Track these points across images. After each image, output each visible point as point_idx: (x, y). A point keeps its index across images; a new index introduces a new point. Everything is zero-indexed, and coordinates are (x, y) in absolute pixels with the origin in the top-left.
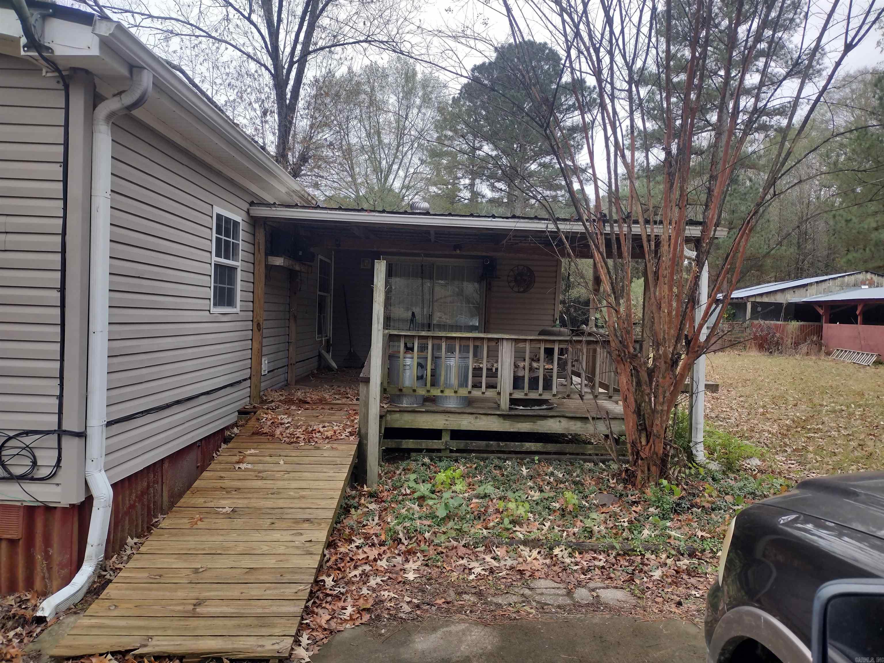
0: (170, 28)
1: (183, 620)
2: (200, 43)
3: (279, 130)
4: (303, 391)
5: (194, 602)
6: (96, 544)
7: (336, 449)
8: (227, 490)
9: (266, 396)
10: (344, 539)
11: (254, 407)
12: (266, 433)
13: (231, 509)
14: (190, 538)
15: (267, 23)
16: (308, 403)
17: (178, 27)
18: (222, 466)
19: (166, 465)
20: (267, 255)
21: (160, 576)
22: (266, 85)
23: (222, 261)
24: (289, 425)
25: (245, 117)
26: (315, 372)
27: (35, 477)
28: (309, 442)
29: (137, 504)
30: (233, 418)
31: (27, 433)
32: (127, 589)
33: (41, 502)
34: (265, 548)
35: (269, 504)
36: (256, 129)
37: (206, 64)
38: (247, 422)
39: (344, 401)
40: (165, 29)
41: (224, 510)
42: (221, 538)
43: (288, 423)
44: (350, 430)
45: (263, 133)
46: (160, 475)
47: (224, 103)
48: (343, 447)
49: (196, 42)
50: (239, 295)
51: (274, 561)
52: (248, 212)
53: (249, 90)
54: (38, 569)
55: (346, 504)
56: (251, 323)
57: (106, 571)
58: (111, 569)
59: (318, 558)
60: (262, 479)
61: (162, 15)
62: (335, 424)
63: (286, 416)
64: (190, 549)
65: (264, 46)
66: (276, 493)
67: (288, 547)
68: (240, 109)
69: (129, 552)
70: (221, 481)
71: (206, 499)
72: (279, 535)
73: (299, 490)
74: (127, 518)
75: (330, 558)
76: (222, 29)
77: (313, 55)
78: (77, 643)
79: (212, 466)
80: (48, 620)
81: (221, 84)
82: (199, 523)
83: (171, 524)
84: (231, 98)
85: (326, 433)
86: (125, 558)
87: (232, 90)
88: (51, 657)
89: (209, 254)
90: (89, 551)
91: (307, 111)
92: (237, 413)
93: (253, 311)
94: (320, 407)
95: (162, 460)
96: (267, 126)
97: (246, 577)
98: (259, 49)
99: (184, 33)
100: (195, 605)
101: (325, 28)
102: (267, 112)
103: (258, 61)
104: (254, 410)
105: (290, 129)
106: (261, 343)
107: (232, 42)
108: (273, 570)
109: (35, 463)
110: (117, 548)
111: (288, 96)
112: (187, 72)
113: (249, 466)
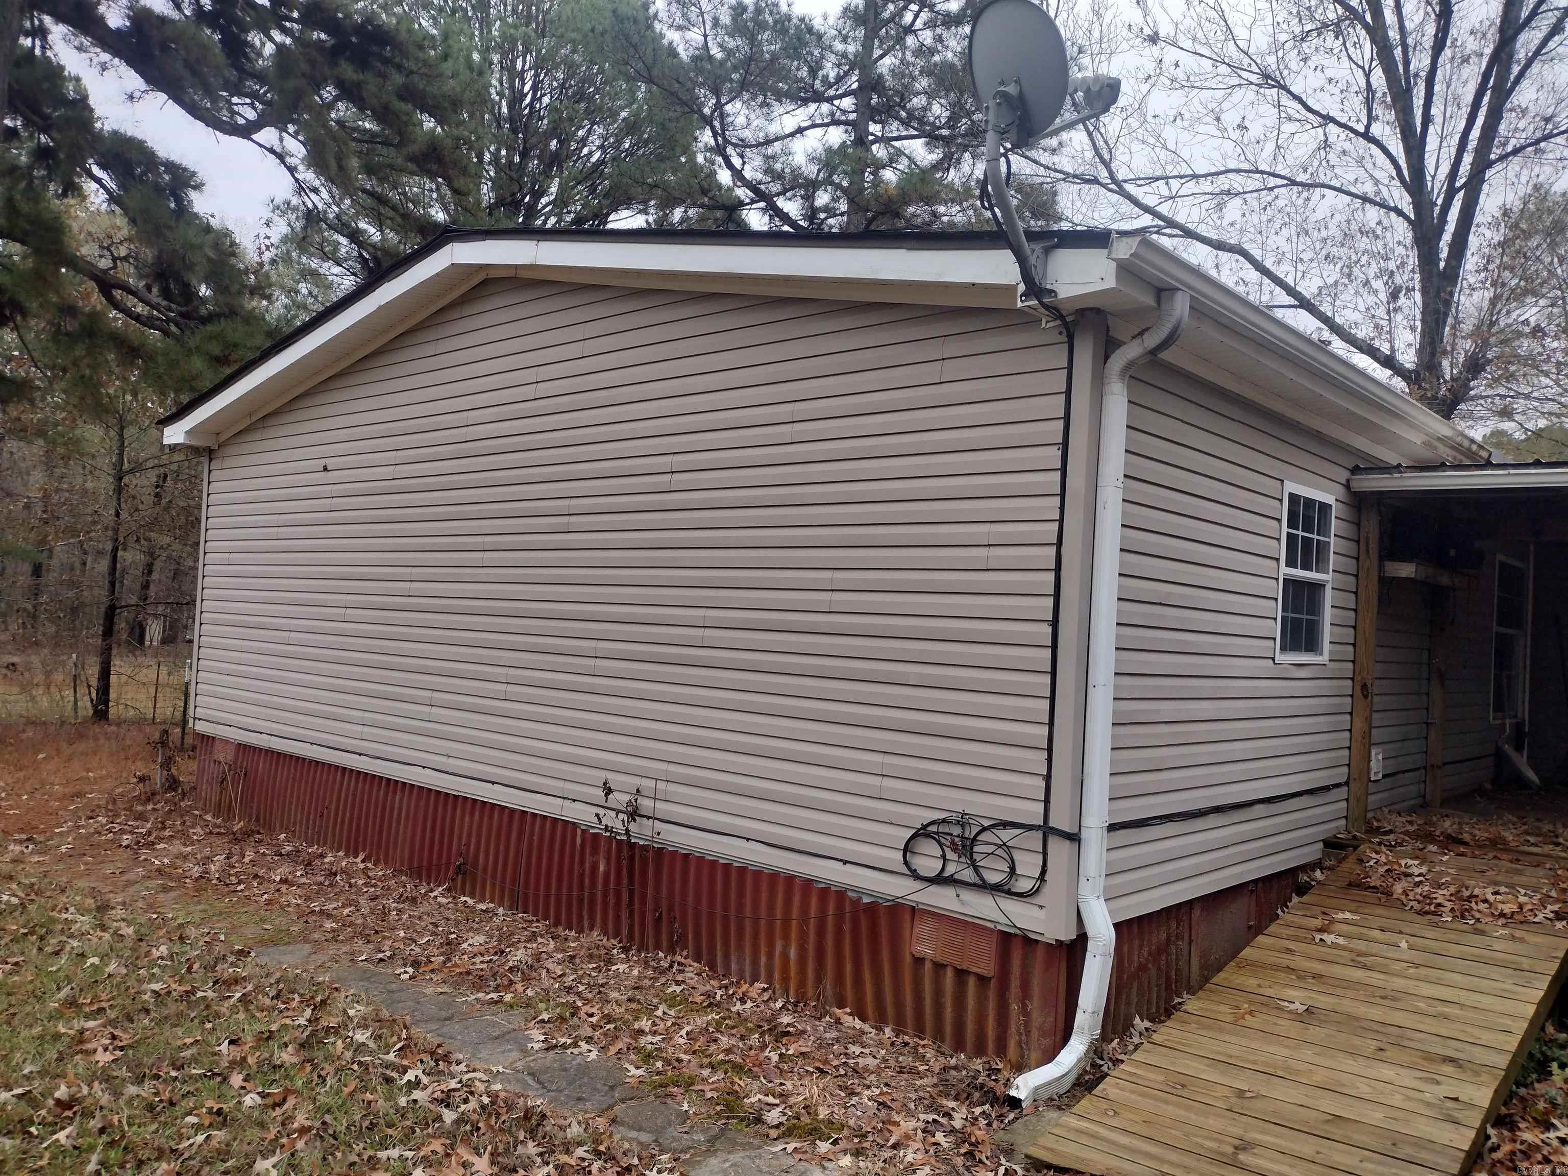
0: (1226, 187)
1: (1217, 1165)
2: (1277, 197)
3: (1423, 321)
4: (1456, 820)
5: (1237, 1142)
6: (1090, 1010)
7: (1522, 940)
8: (1300, 975)
9: (1378, 821)
10: (1534, 1118)
11: (1354, 837)
12: (1374, 887)
13: (1305, 1007)
14: (1233, 1039)
15: (1402, 132)
16: (1466, 844)
17: (1237, 182)
18: (1291, 931)
19: (1197, 912)
20: (1381, 559)
21: (1183, 1086)
22: (1399, 243)
23: (1298, 573)
24: (1421, 878)
25: (1355, 308)
26: (1488, 786)
27: (1013, 890)
28: (1463, 917)
29: (1150, 966)
30: (1314, 852)
31: (1005, 825)
32: (1133, 1092)
33: (1019, 929)
34: (1364, 1089)
35: (1375, 1013)
36: (1377, 326)
37: (1285, 232)
38: (1340, 862)
39: (1547, 849)
40: (1217, 190)
41: (1292, 1007)
42: (1286, 1052)
43: (1420, 875)
44: (1556, 907)
45: (1389, 332)
46: (1187, 926)
47: (1316, 291)
48: (1539, 939)
49: (1269, 199)
50: (1327, 633)
51: (1381, 1116)
52: (1347, 486)
53: (1364, 260)
54: (1013, 1029)
55: (1543, 1053)
56: (1350, 682)
57: (1102, 1059)
58: (1110, 1059)
59: (1472, 1134)
60: (1364, 967)
61: (1213, 170)
62: (1523, 891)
63: (1416, 862)
64: (1231, 1057)
65: (1394, 174)
66: (1390, 998)
67: (1409, 1099)
68: (1346, 296)
69: (1136, 1040)
70: (1289, 957)
71: (1260, 982)
72: (1392, 1073)
73: (1436, 1003)
74: (1135, 985)
75: (1499, 1147)
76: (1316, 163)
77: (1498, 167)
78: (1061, 1148)
79: (1272, 928)
80: (1024, 1105)
81: (1311, 260)
82: (1248, 1017)
83: (1201, 1009)
84: (1330, 281)
85: (1500, 906)
86: (1131, 1048)
87: (1332, 266)
88: (1027, 1156)
89: (1274, 563)
90: (1081, 1019)
91: (1483, 275)
92: (1321, 845)
93: (1353, 662)
94: (1491, 855)
95: (1190, 902)
96: (1399, 317)
97: (1327, 1127)
98: (1386, 182)
99: (1249, 189)
100: (1236, 1148)
101: (1524, 112)
102: (1400, 292)
103: (1383, 205)
104: (1356, 843)
105: (1446, 315)
106: (1369, 720)
107: (1333, 183)
108: (1378, 1131)
109: (1013, 869)
110: (1120, 1028)
111: (1444, 255)
112: (1252, 252)
113: (1341, 941)
